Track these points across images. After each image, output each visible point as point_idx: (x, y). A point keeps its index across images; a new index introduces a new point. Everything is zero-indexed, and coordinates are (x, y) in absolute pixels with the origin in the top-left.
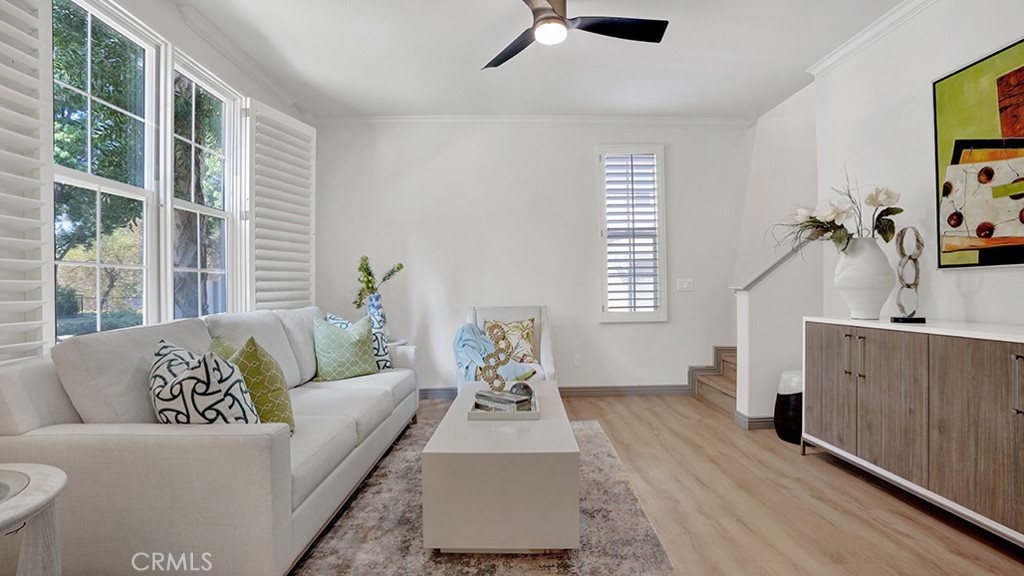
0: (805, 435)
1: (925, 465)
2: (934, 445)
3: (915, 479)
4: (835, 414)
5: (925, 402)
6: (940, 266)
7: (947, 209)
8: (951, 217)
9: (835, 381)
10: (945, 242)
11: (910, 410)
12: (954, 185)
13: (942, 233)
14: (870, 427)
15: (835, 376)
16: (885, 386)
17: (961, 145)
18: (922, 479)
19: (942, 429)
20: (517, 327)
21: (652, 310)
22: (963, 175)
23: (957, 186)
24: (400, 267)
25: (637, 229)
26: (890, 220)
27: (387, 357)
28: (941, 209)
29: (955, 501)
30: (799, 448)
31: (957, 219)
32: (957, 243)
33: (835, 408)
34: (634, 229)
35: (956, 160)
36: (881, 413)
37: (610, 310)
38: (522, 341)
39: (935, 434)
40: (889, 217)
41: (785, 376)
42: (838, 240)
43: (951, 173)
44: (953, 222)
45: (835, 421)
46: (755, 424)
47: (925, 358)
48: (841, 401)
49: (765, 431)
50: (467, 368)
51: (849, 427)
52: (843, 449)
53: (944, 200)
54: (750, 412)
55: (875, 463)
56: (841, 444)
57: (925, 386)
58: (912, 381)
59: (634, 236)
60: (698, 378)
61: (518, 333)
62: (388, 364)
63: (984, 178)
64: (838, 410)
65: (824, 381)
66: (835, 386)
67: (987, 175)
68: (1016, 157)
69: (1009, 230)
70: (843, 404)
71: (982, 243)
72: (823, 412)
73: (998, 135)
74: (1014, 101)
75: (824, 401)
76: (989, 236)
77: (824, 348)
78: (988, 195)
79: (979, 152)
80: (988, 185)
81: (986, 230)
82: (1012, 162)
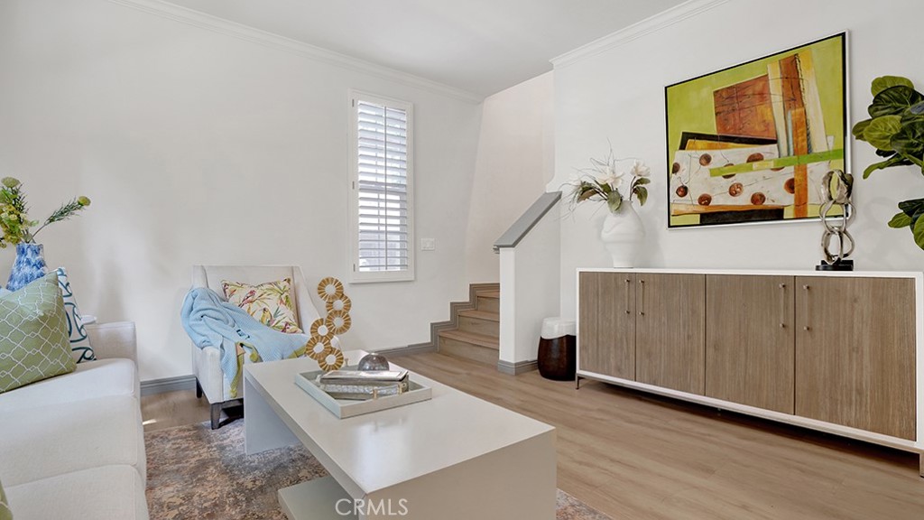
0: (579, 371)
1: (702, 378)
2: (710, 361)
3: (692, 390)
4: (612, 349)
5: (702, 327)
6: (669, 226)
7: (675, 184)
8: (679, 189)
9: (613, 321)
10: (673, 208)
11: (688, 336)
12: (681, 165)
13: (671, 202)
14: (649, 355)
15: (613, 316)
16: (664, 319)
17: (687, 137)
18: (699, 388)
19: (716, 348)
20: (271, 289)
21: (398, 269)
22: (688, 158)
23: (683, 166)
24: (83, 203)
25: (390, 184)
26: (644, 188)
27: (85, 343)
28: (671, 183)
29: (728, 400)
30: (573, 384)
31: (683, 191)
32: (682, 209)
33: (613, 344)
34: (386, 184)
35: (683, 147)
36: (660, 341)
37: (361, 270)
38: (282, 307)
39: (710, 351)
40: (643, 185)
41: (548, 322)
42: (611, 201)
43: (679, 156)
44: (680, 193)
45: (612, 355)
46: (521, 368)
47: (702, 293)
48: (619, 336)
49: (528, 374)
50: (222, 346)
51: (627, 357)
52: (623, 378)
53: (673, 176)
54: (515, 359)
55: (655, 384)
56: (620, 373)
57: (702, 315)
58: (690, 313)
59: (386, 192)
60: (441, 334)
61: (275, 298)
62: (88, 354)
63: (704, 161)
64: (615, 345)
65: (600, 322)
66: (612, 325)
67: (706, 159)
68: (726, 148)
69: (722, 200)
70: (621, 339)
71: (703, 209)
72: (600, 349)
73: (714, 132)
74: (725, 108)
75: (600, 339)
76: (707, 204)
77: (600, 293)
78: (707, 174)
79: (700, 143)
80: (707, 167)
81: (705, 200)
82: (724, 151)
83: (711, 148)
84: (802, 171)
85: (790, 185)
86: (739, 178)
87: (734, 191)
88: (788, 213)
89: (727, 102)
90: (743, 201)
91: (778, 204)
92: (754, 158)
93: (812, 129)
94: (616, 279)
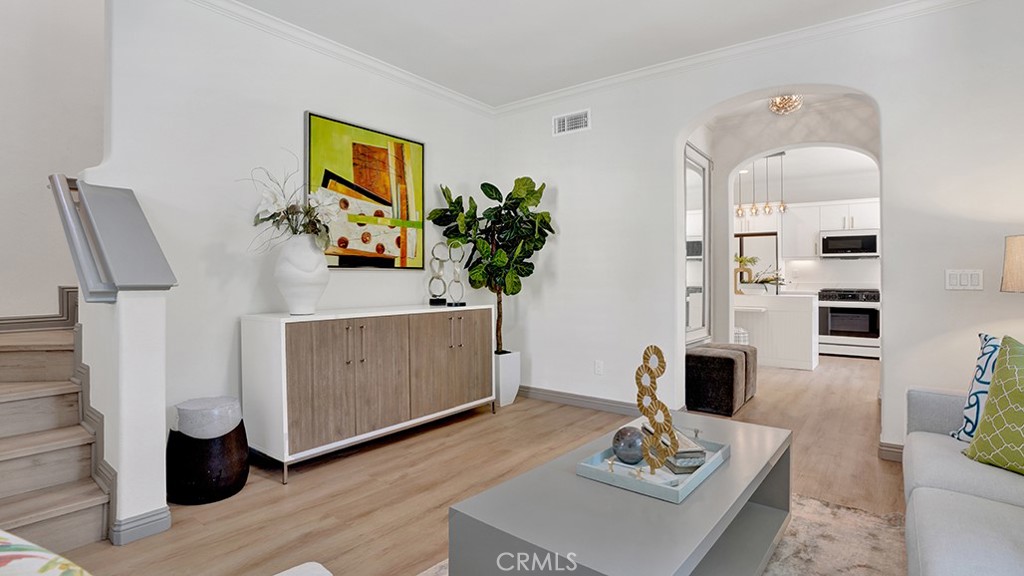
0: (288, 458)
1: (408, 406)
3: (403, 419)
4: (331, 411)
5: (408, 361)
9: (331, 377)
15: (330, 372)
16: (380, 361)
17: (329, 176)
18: (407, 415)
29: (425, 415)
33: (331, 405)
35: (325, 184)
36: (378, 384)
39: (413, 380)
45: (331, 418)
47: (407, 331)
48: (338, 392)
51: (348, 414)
52: (343, 439)
55: (374, 430)
56: (340, 435)
57: (408, 350)
58: (400, 350)
63: (343, 205)
64: (334, 404)
65: (315, 384)
66: (330, 383)
67: (345, 204)
68: (360, 198)
69: (356, 246)
70: (341, 395)
71: (341, 251)
72: (316, 417)
73: (351, 180)
74: (360, 163)
75: (316, 404)
76: (345, 247)
77: (315, 348)
78: (345, 219)
79: (341, 187)
80: (345, 211)
81: (343, 243)
82: (359, 201)
83: (348, 194)
84: (404, 231)
85: (398, 241)
86: (368, 228)
87: (365, 239)
88: (397, 263)
89: (361, 157)
90: (370, 249)
91: (392, 254)
92: (379, 214)
93: (410, 203)
94: (333, 327)
